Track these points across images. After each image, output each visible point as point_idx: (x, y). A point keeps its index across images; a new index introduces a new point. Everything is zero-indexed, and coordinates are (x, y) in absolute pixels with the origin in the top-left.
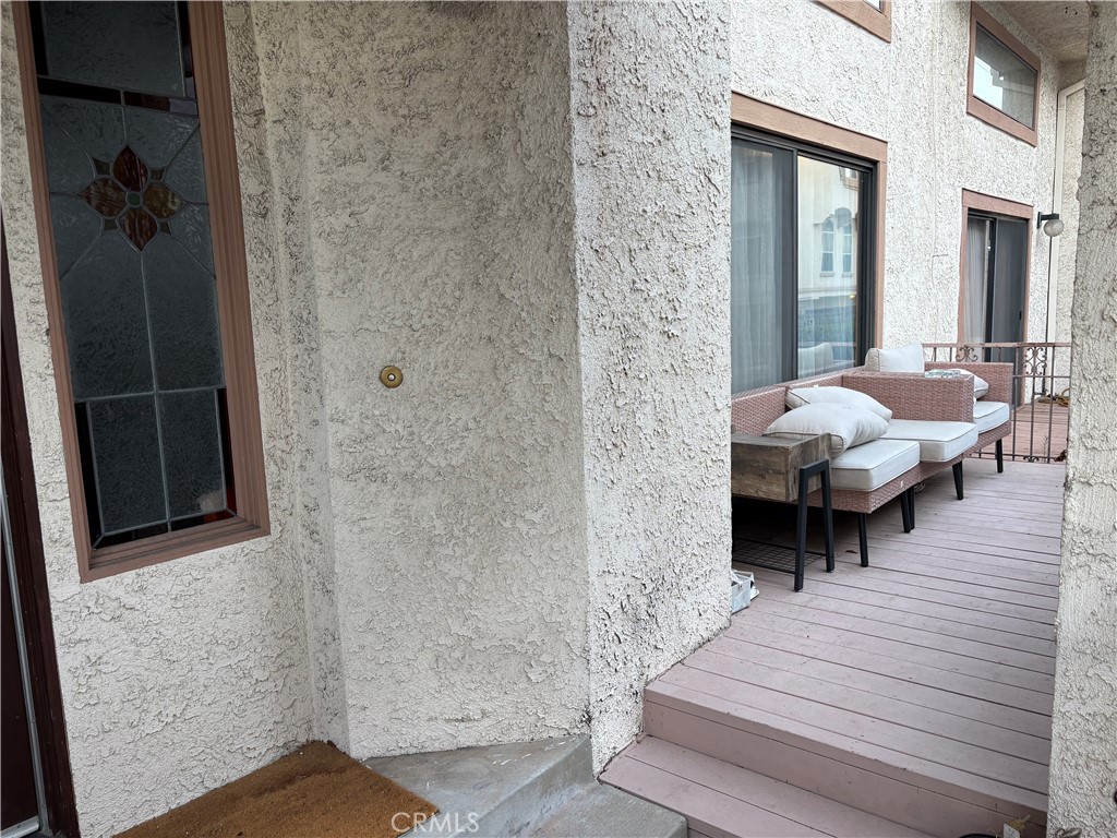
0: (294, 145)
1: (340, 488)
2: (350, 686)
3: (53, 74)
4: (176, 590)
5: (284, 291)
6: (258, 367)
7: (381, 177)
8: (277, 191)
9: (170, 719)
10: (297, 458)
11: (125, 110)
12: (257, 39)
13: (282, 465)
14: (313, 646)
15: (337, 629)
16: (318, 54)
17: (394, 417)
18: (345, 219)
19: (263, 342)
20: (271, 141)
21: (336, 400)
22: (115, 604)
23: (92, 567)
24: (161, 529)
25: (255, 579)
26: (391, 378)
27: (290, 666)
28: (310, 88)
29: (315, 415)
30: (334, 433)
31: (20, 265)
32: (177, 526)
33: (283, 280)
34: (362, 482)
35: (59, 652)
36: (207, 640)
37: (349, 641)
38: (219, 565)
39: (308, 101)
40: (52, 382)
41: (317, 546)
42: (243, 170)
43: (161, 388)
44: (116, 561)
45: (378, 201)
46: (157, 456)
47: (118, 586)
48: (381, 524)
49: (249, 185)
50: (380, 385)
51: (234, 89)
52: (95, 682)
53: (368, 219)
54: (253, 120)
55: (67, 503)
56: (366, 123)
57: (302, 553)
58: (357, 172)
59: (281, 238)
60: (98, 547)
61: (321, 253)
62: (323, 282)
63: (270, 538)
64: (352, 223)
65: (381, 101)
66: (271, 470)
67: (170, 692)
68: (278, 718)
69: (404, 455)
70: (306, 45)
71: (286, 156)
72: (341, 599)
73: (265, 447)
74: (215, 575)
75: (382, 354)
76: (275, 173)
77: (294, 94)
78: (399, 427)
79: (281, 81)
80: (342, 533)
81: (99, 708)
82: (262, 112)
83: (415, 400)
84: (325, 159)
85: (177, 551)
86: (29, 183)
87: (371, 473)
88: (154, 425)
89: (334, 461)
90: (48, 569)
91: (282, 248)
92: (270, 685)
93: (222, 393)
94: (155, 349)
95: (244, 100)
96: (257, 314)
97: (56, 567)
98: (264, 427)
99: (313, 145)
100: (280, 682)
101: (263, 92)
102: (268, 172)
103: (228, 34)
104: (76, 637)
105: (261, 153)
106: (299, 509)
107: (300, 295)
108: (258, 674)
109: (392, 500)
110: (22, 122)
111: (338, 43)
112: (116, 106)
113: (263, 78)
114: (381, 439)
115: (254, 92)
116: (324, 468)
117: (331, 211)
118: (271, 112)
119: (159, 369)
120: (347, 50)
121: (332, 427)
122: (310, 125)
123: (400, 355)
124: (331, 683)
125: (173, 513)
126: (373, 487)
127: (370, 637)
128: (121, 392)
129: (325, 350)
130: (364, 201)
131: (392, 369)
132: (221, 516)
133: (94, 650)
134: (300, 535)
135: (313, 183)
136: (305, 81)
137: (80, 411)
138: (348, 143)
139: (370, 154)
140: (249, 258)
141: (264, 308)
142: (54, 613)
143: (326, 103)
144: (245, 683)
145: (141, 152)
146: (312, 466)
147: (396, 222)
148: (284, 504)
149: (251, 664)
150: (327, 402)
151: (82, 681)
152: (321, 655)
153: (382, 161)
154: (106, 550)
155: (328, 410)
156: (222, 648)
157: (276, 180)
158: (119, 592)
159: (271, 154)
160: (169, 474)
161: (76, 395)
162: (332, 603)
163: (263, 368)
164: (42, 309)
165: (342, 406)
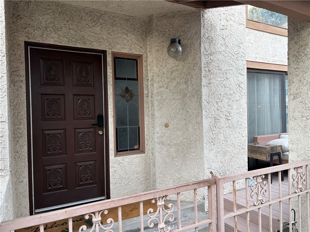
0: (152, 85)
1: (157, 146)
2: (157, 184)
3: (117, 76)
4: (129, 161)
5: (150, 110)
6: (145, 123)
7: (167, 90)
8: (150, 93)
9: (126, 184)
10: (151, 140)
11: (127, 81)
12: (148, 67)
13: (148, 141)
14: (152, 176)
15: (155, 173)
16: (157, 70)
17: (167, 133)
18: (160, 97)
19: (146, 119)
20: (149, 84)
21: (157, 129)
22: (119, 162)
23: (116, 155)
24: (127, 150)
25: (142, 161)
26: (167, 126)
27: (147, 179)
28: (155, 75)
29: (154, 132)
30: (157, 135)
31: (110, 106)
32: (130, 150)
33: (150, 108)
34: (161, 145)
35: (110, 168)
36: (133, 171)
37: (158, 175)
38: (136, 158)
39: (155, 77)
40: (113, 124)
41: (153, 157)
42: (145, 89)
43: (129, 126)
44: (120, 155)
45: (166, 94)
46: (127, 137)
47: (120, 158)
48: (164, 153)
49: (145, 92)
50: (165, 127)
51: (144, 76)
52: (115, 174)
53: (164, 97)
54: (147, 81)
55: (113, 144)
56: (164, 81)
57: (151, 158)
58: (163, 89)
59: (150, 101)
60: (117, 152)
61: (156, 103)
62: (156, 108)
63: (145, 154)
64: (161, 98)
65: (167, 77)
66: (146, 141)
67: (126, 179)
68: (145, 189)
69: (168, 140)
70: (155, 68)
71: (151, 87)
72: (156, 167)
73: (145, 137)
74: (135, 159)
75: (165, 121)
76: (150, 90)
77: (153, 76)
78: (168, 135)
79: (151, 74)
80: (157, 154)
81: (115, 179)
82: (148, 79)
83: (171, 130)
84: (157, 87)
85: (129, 154)
86: (112, 94)
87: (162, 143)
88: (127, 132)
89: (156, 140)
90: (110, 154)
91: (150, 102)
92: (143, 182)
93: (139, 127)
94: (129, 120)
95: (145, 78)
96: (145, 114)
97: (111, 154)
98: (145, 134)
99: (155, 85)
100: (145, 182)
101: (149, 76)
102: (149, 89)
103: (144, 67)
104: (113, 166)
105: (148, 86)
106: (151, 149)
107: (152, 111)
108: (141, 179)
109: (166, 149)
110: (112, 85)
111: (160, 68)
112: (125, 80)
113: (149, 74)
114: (164, 137)
115: (147, 76)
116: (155, 142)
117: (158, 96)
118: (150, 79)
119: (129, 123)
120: (162, 69)
121: (156, 134)
122: (155, 82)
123: (168, 122)
124: (154, 183)
125: (129, 148)
126: (163, 146)
127: (161, 175)
128: (123, 126)
129: (156, 120)
130: (163, 94)
131: (167, 124)
132: (137, 149)
133: (115, 169)
134: (151, 155)
135: (155, 91)
136: (155, 74)
137: (117, 129)
138: (161, 84)
139: (165, 86)
140: (145, 104)
141: (147, 113)
142: (110, 162)
143: (158, 78)
144: (139, 181)
145: (129, 88)
146: (153, 141)
147: (169, 98)
148: (148, 148)
149: (140, 177)
150: (156, 130)
151: (113, 174)
152: (153, 178)
153: (167, 87)
154: (118, 153)
155: (156, 131)
156: (135, 173)
157: (150, 91)
158: (119, 160)
159: (149, 86)
160: (129, 141)
161: (116, 126)
162: (155, 168)
163: (146, 123)
164: (112, 113)
165: (158, 130)
